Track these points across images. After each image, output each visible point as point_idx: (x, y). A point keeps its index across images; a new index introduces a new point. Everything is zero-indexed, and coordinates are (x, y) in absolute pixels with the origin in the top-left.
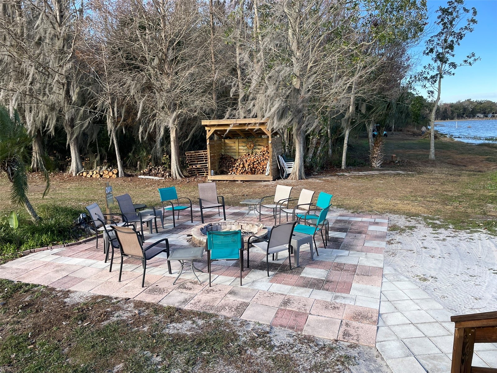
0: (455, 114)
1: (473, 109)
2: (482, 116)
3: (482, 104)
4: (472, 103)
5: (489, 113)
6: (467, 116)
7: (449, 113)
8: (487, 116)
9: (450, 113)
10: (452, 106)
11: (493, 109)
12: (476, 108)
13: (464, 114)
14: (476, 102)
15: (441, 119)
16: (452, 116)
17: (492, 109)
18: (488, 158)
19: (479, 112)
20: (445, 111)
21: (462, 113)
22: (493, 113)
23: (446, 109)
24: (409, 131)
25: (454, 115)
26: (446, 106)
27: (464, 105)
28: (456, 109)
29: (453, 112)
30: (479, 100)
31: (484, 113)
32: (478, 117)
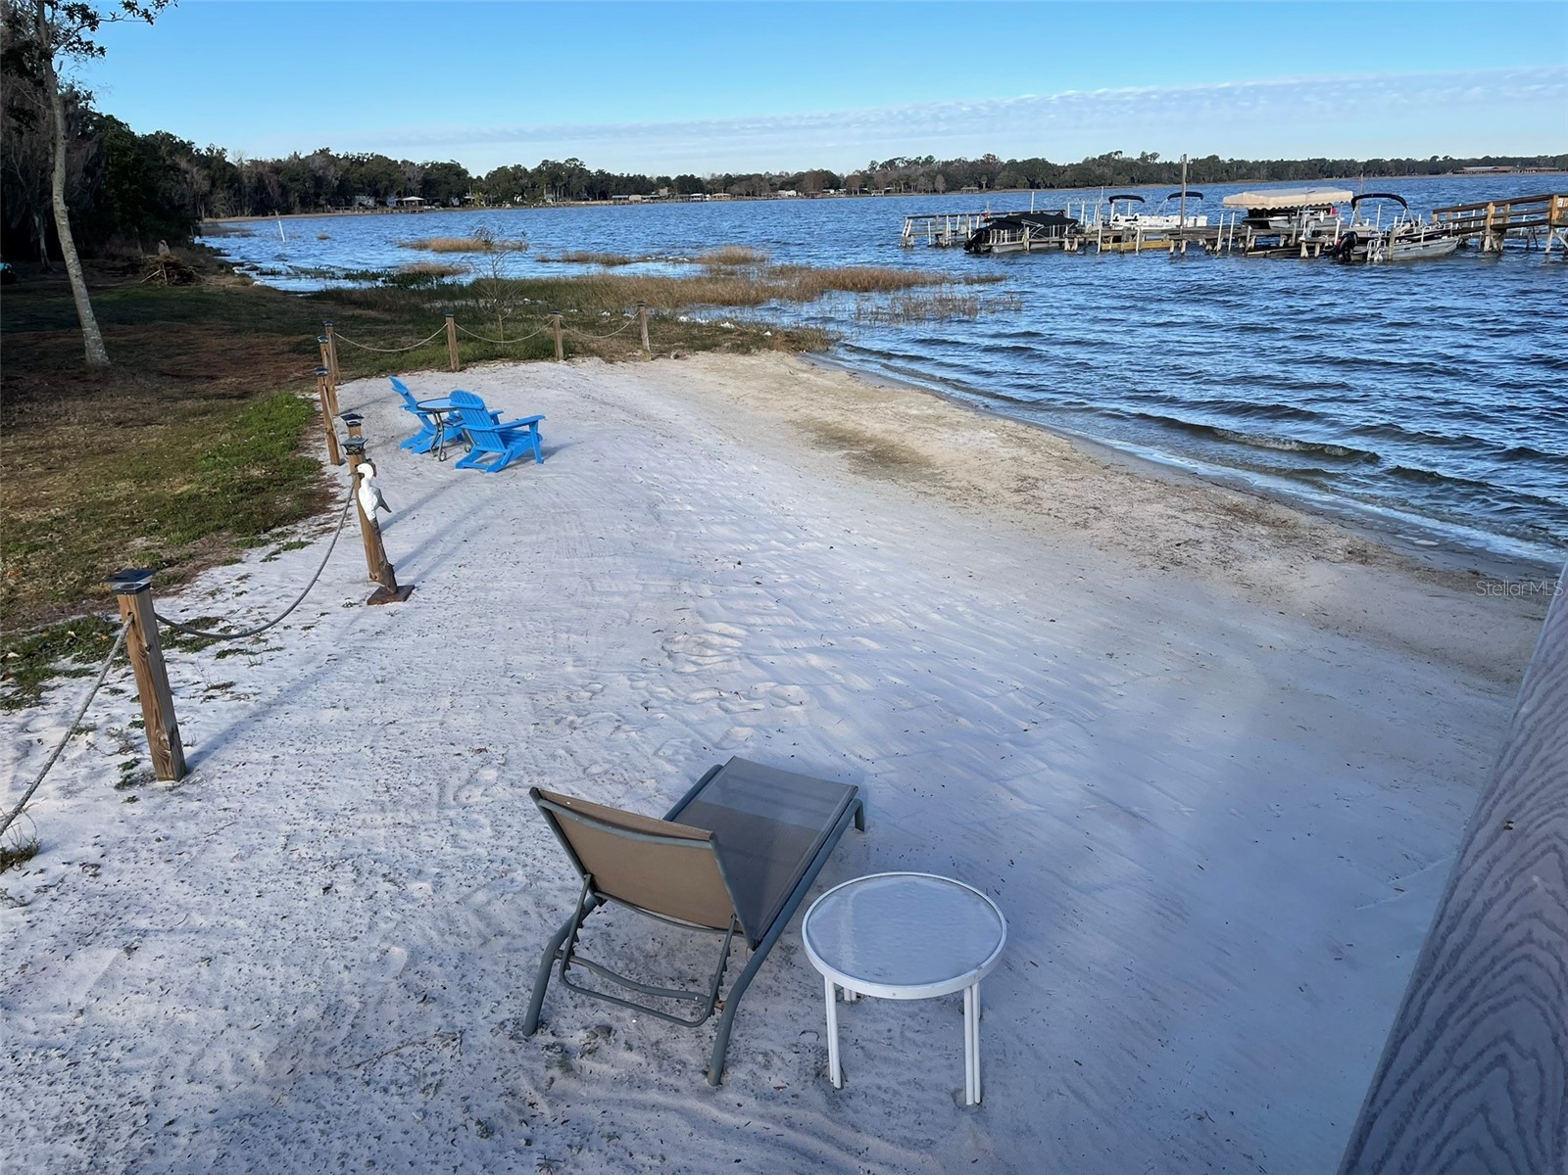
0: (293, 198)
1: (343, 182)
2: (371, 202)
3: (362, 164)
4: (334, 160)
5: (386, 194)
6: (329, 202)
7: (275, 192)
8: (384, 204)
9: (278, 191)
10: (277, 168)
11: (395, 181)
12: (350, 177)
13: (318, 195)
14: (346, 158)
15: (255, 213)
16: (286, 201)
17: (392, 182)
18: (299, 344)
19: (361, 191)
20: (260, 186)
21: (312, 191)
22: (399, 194)
23: (260, 179)
24: (114, 257)
25: (291, 199)
26: (260, 169)
27: (312, 166)
28: (292, 180)
29: (285, 191)
30: (354, 152)
31: (375, 194)
32: (360, 204)
